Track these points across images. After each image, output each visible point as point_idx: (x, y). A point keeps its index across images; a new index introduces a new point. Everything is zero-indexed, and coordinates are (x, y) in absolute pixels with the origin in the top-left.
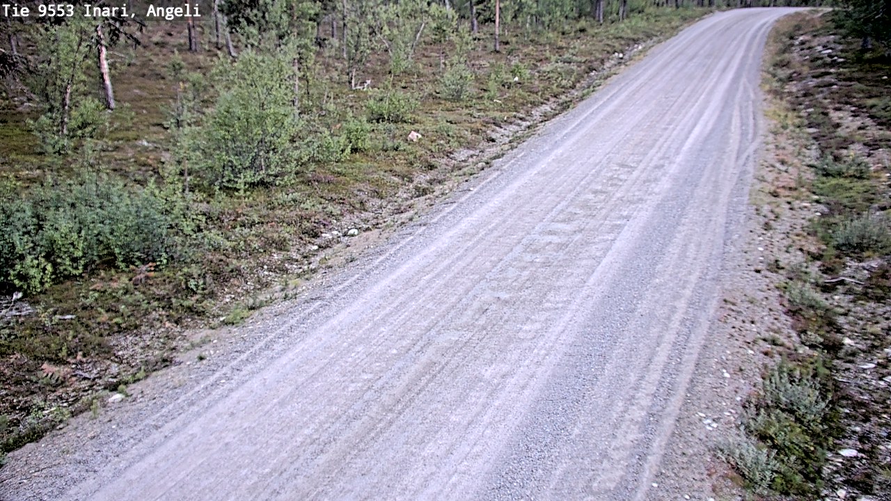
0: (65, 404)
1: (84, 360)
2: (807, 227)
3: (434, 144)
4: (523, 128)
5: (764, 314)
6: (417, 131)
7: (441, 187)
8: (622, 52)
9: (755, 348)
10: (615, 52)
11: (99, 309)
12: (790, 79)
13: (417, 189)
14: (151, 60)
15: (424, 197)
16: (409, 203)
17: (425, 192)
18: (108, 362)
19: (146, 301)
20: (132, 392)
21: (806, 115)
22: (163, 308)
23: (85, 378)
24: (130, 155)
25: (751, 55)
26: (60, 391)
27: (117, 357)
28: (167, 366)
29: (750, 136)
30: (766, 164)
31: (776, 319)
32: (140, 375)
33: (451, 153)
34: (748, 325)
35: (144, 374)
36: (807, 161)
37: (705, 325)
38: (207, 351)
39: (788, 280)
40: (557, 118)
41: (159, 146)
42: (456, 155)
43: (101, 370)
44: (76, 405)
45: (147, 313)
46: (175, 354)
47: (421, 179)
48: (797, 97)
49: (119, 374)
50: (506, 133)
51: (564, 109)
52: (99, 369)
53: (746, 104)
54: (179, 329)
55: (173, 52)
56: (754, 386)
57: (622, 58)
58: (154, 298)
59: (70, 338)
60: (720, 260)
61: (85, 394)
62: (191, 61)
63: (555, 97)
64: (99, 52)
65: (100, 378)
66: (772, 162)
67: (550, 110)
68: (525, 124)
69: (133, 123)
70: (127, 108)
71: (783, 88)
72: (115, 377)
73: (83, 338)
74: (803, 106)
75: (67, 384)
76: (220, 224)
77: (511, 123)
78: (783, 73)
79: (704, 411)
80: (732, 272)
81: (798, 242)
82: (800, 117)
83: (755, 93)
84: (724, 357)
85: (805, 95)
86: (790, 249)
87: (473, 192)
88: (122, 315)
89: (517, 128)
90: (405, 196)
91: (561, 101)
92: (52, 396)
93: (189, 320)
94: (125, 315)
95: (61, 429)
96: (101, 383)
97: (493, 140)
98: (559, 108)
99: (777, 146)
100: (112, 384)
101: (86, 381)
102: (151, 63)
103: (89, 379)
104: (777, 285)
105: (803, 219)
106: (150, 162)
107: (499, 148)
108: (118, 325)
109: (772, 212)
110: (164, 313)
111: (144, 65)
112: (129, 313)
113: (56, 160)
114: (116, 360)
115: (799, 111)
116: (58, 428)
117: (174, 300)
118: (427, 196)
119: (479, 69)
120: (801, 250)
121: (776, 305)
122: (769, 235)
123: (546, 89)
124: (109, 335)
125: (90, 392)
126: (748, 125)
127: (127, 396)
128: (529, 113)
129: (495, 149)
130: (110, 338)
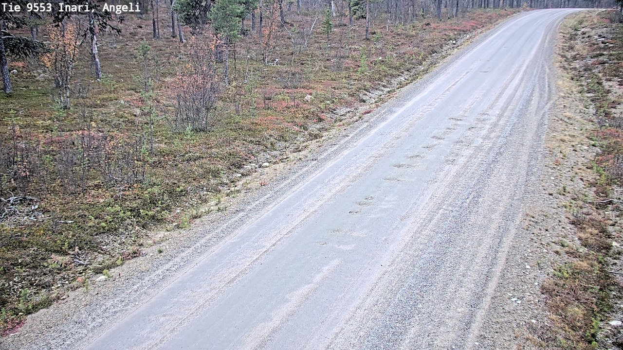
0: (67, 282)
1: (80, 252)
2: (586, 163)
3: (322, 104)
4: (385, 92)
5: (555, 224)
6: (311, 94)
7: (328, 133)
8: (455, 40)
9: (549, 248)
10: (450, 39)
11: (90, 216)
12: (575, 58)
13: (310, 135)
14: (127, 45)
15: (316, 141)
16: (304, 144)
17: (316, 137)
18: (96, 254)
19: (122, 212)
20: (113, 274)
21: (586, 84)
22: (134, 216)
23: (80, 265)
24: (112, 110)
25: (547, 41)
26: (63, 274)
27: (102, 250)
28: (136, 256)
29: (546, 99)
30: (557, 118)
31: (563, 228)
32: (119, 262)
33: (335, 110)
34: (543, 232)
35: (121, 262)
36: (586, 116)
37: (513, 231)
38: (164, 246)
39: (572, 201)
40: (409, 86)
41: (132, 104)
42: (338, 111)
43: (91, 259)
44: (74, 283)
45: (123, 220)
46: (142, 248)
47: (314, 127)
48: (579, 71)
49: (103, 262)
50: (373, 96)
51: (414, 79)
52: (90, 258)
53: (543, 76)
54: (144, 231)
55: (143, 39)
56: (548, 275)
57: (454, 44)
58: (128, 209)
59: (70, 237)
60: (523, 186)
61: (80, 275)
62: (154, 46)
63: (408, 71)
64: (92, 39)
65: (91, 265)
66: (561, 117)
67: (404, 80)
68: (386, 90)
69: (115, 88)
70: (110, 77)
71: (570, 65)
72: (101, 264)
73: (79, 236)
74: (583, 78)
75: (68, 268)
76: (174, 159)
77: (377, 89)
78: (569, 55)
79: (512, 292)
80: (532, 195)
81: (580, 174)
82: (582, 86)
83: (550, 69)
84: (526, 255)
85: (585, 70)
86: (574, 179)
87: (350, 137)
88: (106, 221)
89: (381, 93)
90: (302, 139)
91: (412, 74)
92: (58, 277)
93: (152, 225)
94: (108, 221)
95: (63, 299)
96: (91, 268)
97: (364, 101)
98: (410, 79)
99: (564, 106)
100: (98, 268)
101: (81, 267)
102: (127, 46)
103: (83, 265)
104: (564, 203)
105: (583, 157)
106: (126, 115)
107: (368, 107)
108: (104, 228)
109: (561, 152)
110: (134, 219)
111: (122, 48)
112: (111, 220)
113: (61, 113)
114: (102, 252)
115: (581, 81)
116: (62, 298)
117: (141, 211)
118: (317, 140)
119: (354, 51)
120: (581, 179)
121: (563, 218)
122: (559, 168)
123: (402, 65)
124: (97, 235)
125: (84, 274)
126: (544, 91)
127: (108, 277)
128: (389, 83)
129: (365, 107)
130: (98, 237)
